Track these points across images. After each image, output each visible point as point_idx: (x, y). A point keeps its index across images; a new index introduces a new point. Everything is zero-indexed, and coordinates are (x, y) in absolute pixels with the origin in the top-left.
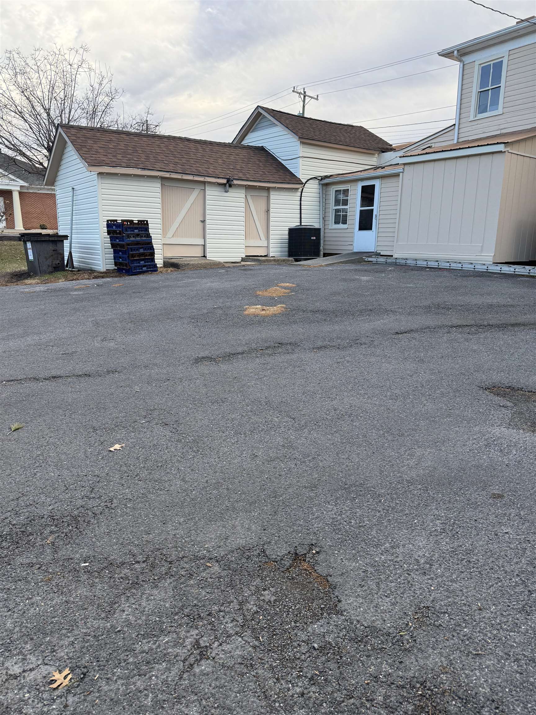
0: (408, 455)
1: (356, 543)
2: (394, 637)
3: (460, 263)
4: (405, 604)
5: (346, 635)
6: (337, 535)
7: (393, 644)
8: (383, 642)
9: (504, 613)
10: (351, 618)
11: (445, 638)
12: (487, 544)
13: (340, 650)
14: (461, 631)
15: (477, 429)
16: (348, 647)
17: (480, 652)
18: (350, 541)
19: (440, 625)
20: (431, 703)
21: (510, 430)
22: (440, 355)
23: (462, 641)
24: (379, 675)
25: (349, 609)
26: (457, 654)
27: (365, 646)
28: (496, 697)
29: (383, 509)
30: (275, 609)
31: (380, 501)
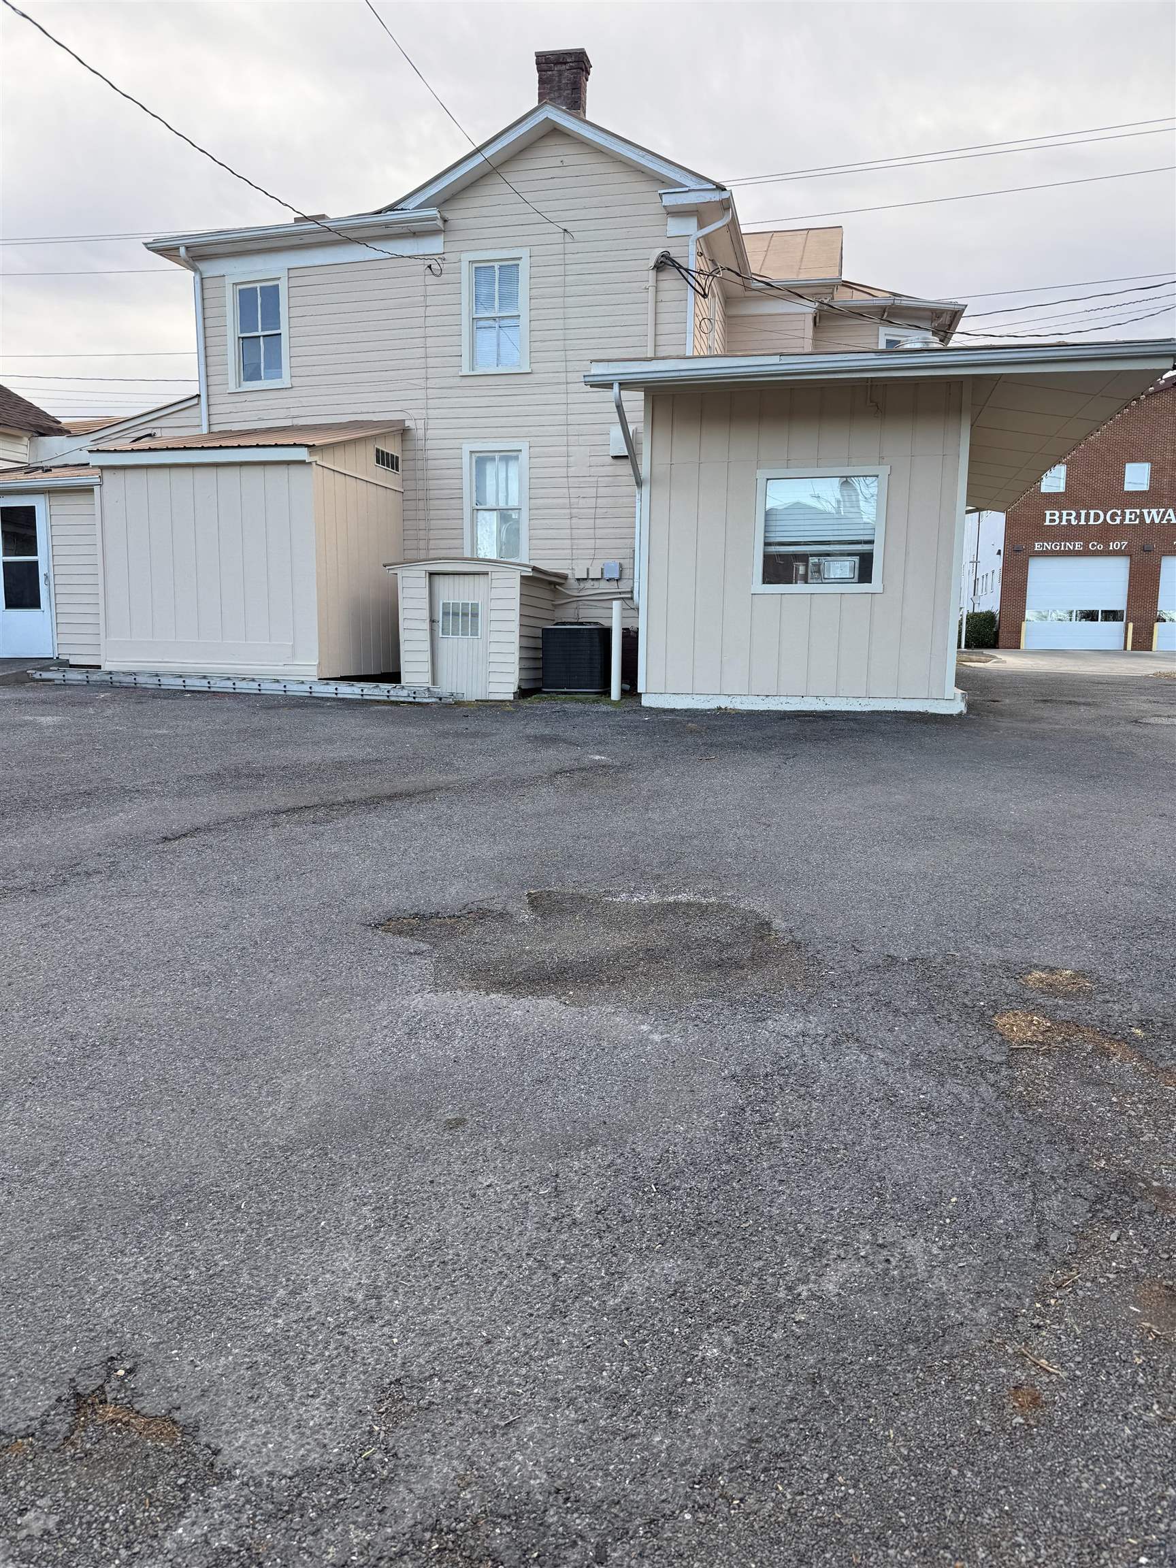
0: (268, 1096)
1: (214, 1315)
2: (354, 1468)
3: (253, 680)
4: (354, 1395)
5: (255, 1515)
6: (164, 1315)
7: (356, 1483)
8: (335, 1490)
9: (528, 1331)
10: (255, 1474)
11: (447, 1422)
12: (464, 1220)
13: (254, 1551)
14: (468, 1396)
15: (383, 1006)
16: (269, 1536)
17: (511, 1418)
18: (198, 1317)
19: (431, 1403)
20: (461, 1555)
21: (440, 994)
22: (271, 875)
23: (477, 1413)
24: (349, 1557)
25: (244, 1458)
26: (476, 1441)
27: (302, 1516)
28: (560, 1482)
29: (250, 1223)
30: (65, 1545)
31: (238, 1208)
